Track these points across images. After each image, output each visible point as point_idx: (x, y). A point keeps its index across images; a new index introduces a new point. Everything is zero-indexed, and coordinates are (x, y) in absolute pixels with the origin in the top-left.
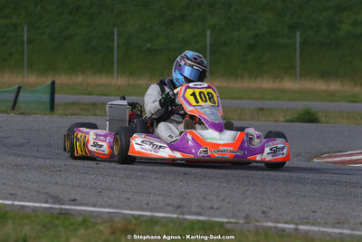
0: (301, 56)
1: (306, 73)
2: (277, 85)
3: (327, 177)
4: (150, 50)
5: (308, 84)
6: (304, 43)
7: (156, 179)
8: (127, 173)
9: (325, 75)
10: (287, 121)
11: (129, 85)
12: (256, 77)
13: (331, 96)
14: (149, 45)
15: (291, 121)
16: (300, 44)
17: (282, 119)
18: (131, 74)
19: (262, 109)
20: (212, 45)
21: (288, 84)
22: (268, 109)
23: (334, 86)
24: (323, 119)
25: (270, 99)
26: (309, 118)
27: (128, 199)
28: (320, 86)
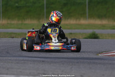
0: (88, 8)
1: (91, 16)
2: (78, 22)
3: (107, 61)
4: (17, 7)
5: (92, 21)
6: (90, 2)
7: (30, 63)
8: (17, 61)
9: (100, 17)
10: (84, 38)
11: (8, 24)
12: (68, 19)
13: (103, 27)
14: (17, 5)
15: (86, 38)
16: (88, 3)
17: (81, 37)
18: (9, 18)
19: (71, 34)
20: (47, 4)
21: (83, 22)
22: (74, 34)
23: (105, 22)
24: (101, 37)
25: (75, 29)
26: (94, 36)
27: (21, 72)
28: (98, 22)
